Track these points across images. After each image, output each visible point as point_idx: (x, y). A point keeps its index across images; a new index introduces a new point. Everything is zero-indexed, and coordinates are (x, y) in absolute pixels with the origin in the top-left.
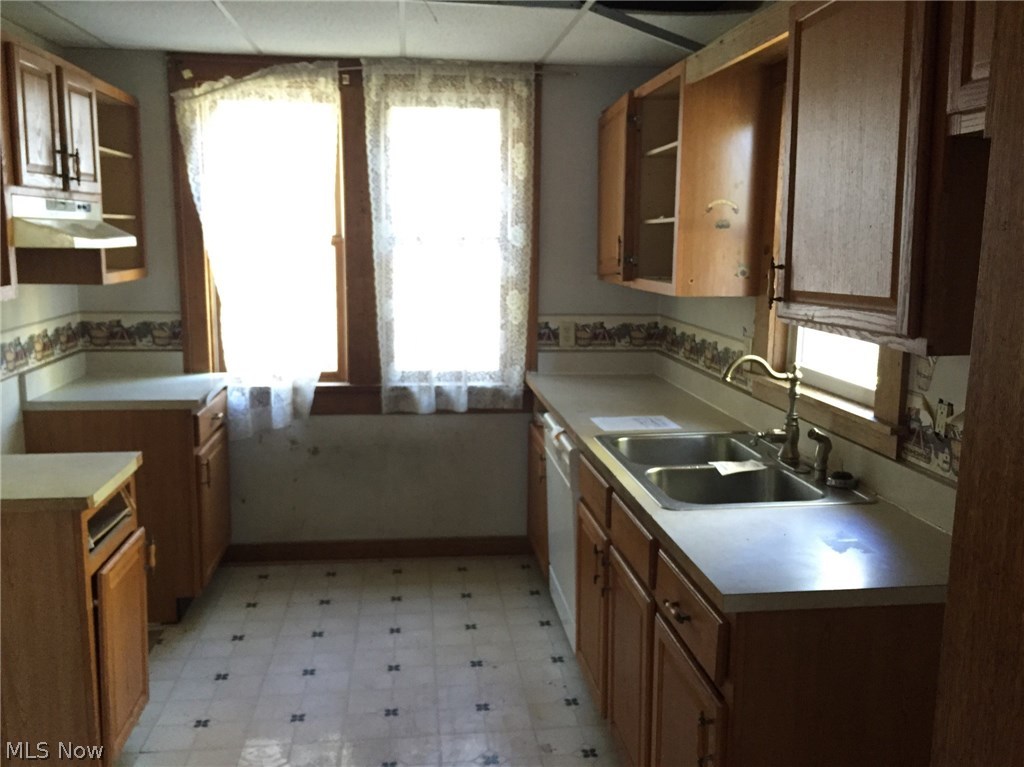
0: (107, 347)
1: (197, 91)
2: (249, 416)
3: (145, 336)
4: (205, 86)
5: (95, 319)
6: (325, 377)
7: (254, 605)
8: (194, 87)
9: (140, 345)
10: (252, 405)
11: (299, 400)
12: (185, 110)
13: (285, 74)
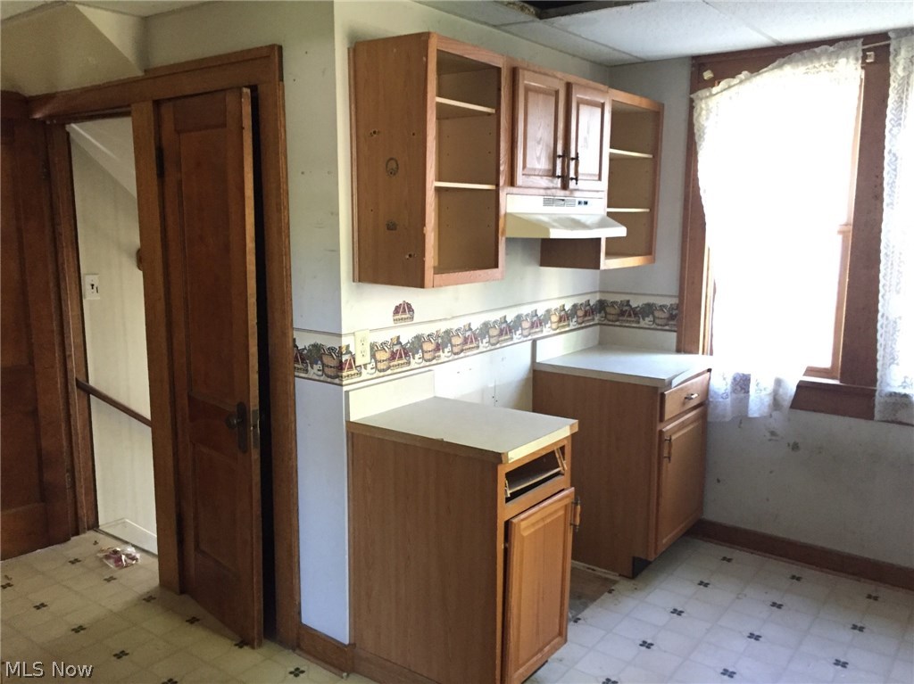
0: (617, 323)
1: (715, 90)
2: (729, 400)
3: (648, 316)
4: (723, 84)
5: (610, 298)
6: (811, 371)
7: (706, 585)
8: (713, 86)
9: (643, 323)
10: (734, 391)
11: (781, 391)
12: (701, 109)
13: (804, 60)
